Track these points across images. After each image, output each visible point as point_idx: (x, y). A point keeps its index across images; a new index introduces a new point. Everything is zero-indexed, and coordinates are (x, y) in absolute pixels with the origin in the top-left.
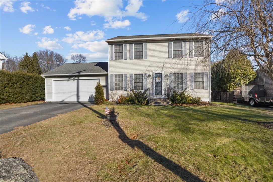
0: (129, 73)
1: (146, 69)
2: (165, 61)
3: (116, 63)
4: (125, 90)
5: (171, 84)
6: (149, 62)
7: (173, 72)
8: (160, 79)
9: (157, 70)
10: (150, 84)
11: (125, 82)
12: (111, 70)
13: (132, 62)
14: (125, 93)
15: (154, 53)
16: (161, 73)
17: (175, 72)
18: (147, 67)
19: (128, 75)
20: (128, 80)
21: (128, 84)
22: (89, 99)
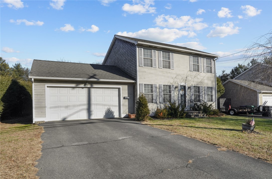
0: (159, 83)
1: (173, 80)
2: (188, 73)
3: (146, 71)
4: (155, 103)
5: (192, 96)
6: (175, 73)
7: (194, 85)
8: (184, 91)
9: (181, 82)
10: (176, 96)
11: (155, 93)
12: (140, 78)
13: (160, 71)
14: (155, 106)
15: (179, 65)
16: (185, 85)
17: (195, 85)
18: (174, 79)
19: (158, 86)
20: (157, 91)
21: (158, 96)
22: (104, 114)
